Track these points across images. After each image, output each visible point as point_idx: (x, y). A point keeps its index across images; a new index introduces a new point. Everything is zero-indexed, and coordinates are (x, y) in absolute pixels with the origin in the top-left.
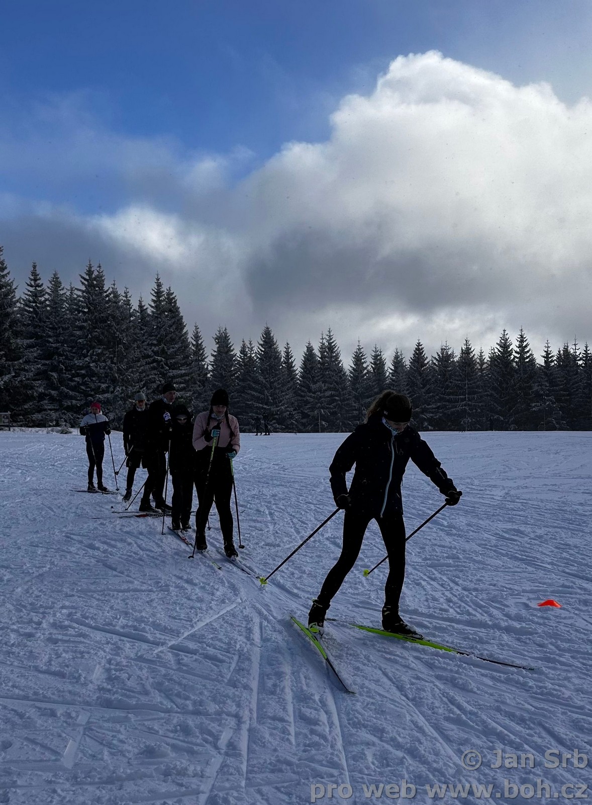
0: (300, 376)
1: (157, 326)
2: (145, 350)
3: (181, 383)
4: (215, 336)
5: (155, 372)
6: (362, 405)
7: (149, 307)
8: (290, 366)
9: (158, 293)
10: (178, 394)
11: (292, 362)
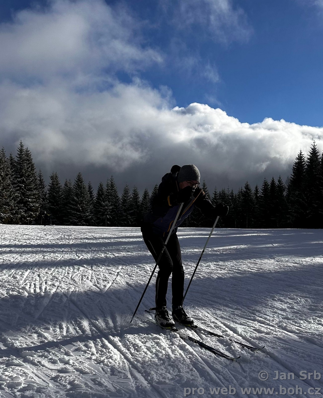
0: (96, 199)
1: (20, 167)
2: (13, 180)
3: (33, 198)
4: (51, 176)
5: (18, 192)
6: (128, 214)
7: (16, 158)
8: (91, 193)
9: (21, 151)
10: (31, 205)
11: (92, 191)
